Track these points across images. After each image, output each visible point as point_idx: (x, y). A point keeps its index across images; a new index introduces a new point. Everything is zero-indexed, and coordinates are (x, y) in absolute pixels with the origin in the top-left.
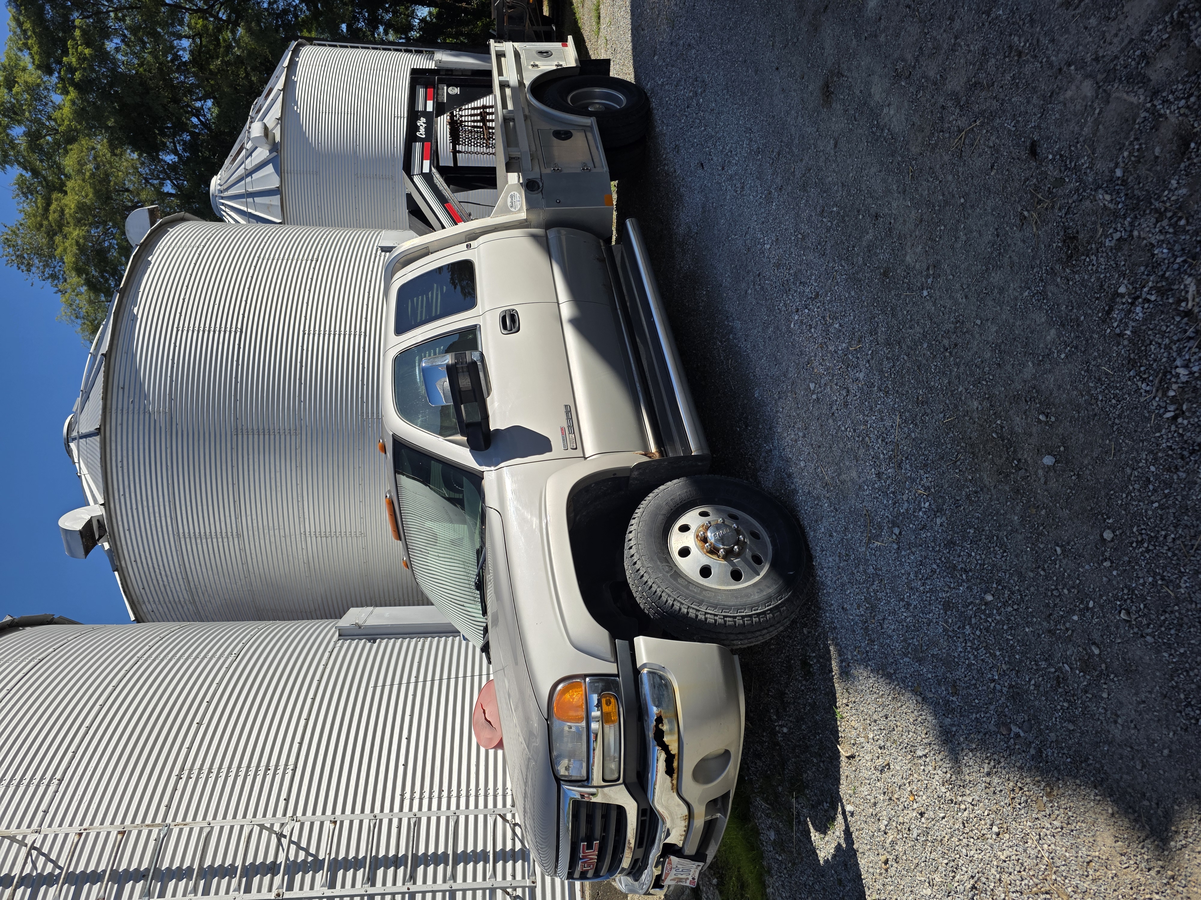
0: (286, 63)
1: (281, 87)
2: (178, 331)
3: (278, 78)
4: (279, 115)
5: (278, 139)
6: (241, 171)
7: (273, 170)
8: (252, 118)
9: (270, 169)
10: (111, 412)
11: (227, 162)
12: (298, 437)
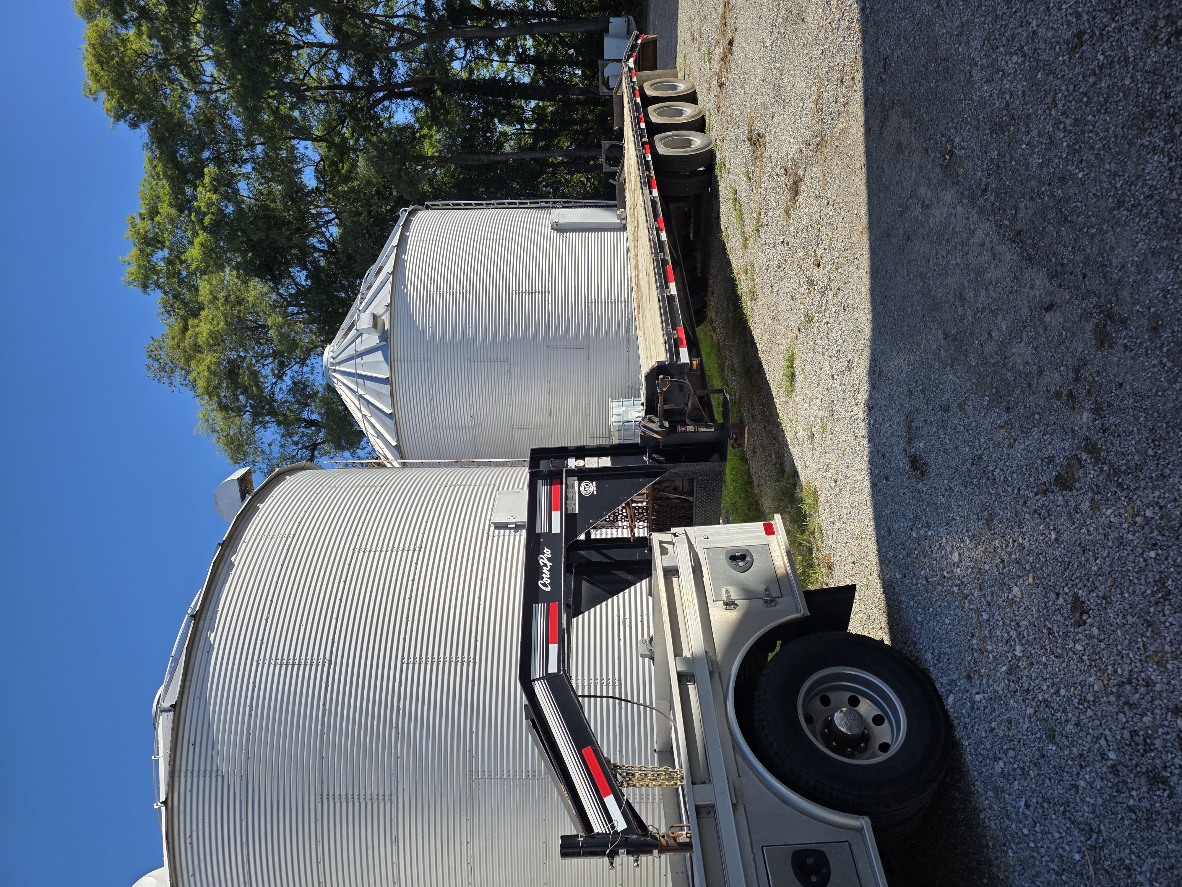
0: (395, 242)
1: (390, 271)
2: (258, 664)
3: (388, 257)
4: (388, 302)
5: (387, 326)
6: (350, 351)
7: (383, 359)
8: (363, 294)
9: (378, 356)
10: (180, 776)
11: (340, 334)
12: (394, 804)
